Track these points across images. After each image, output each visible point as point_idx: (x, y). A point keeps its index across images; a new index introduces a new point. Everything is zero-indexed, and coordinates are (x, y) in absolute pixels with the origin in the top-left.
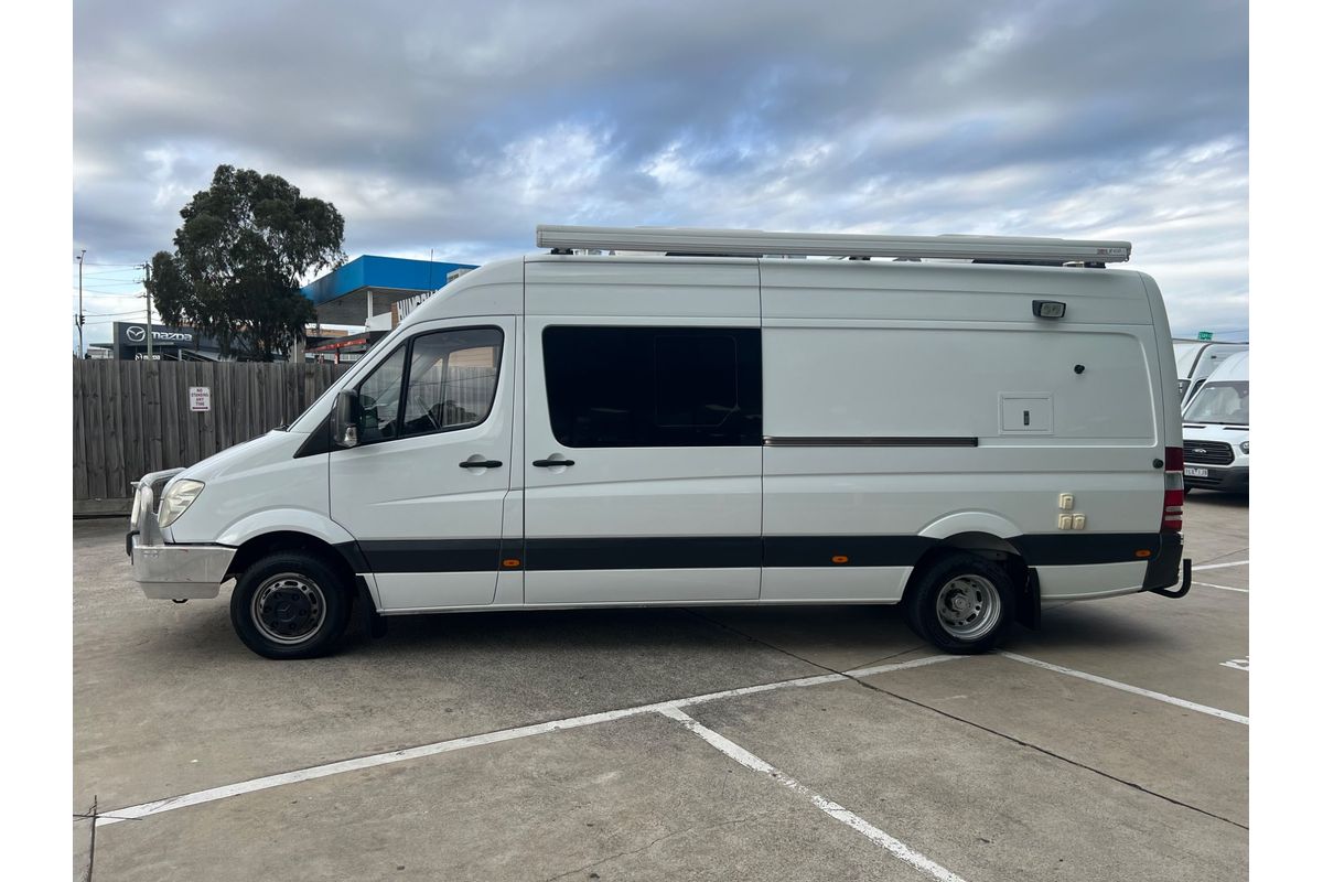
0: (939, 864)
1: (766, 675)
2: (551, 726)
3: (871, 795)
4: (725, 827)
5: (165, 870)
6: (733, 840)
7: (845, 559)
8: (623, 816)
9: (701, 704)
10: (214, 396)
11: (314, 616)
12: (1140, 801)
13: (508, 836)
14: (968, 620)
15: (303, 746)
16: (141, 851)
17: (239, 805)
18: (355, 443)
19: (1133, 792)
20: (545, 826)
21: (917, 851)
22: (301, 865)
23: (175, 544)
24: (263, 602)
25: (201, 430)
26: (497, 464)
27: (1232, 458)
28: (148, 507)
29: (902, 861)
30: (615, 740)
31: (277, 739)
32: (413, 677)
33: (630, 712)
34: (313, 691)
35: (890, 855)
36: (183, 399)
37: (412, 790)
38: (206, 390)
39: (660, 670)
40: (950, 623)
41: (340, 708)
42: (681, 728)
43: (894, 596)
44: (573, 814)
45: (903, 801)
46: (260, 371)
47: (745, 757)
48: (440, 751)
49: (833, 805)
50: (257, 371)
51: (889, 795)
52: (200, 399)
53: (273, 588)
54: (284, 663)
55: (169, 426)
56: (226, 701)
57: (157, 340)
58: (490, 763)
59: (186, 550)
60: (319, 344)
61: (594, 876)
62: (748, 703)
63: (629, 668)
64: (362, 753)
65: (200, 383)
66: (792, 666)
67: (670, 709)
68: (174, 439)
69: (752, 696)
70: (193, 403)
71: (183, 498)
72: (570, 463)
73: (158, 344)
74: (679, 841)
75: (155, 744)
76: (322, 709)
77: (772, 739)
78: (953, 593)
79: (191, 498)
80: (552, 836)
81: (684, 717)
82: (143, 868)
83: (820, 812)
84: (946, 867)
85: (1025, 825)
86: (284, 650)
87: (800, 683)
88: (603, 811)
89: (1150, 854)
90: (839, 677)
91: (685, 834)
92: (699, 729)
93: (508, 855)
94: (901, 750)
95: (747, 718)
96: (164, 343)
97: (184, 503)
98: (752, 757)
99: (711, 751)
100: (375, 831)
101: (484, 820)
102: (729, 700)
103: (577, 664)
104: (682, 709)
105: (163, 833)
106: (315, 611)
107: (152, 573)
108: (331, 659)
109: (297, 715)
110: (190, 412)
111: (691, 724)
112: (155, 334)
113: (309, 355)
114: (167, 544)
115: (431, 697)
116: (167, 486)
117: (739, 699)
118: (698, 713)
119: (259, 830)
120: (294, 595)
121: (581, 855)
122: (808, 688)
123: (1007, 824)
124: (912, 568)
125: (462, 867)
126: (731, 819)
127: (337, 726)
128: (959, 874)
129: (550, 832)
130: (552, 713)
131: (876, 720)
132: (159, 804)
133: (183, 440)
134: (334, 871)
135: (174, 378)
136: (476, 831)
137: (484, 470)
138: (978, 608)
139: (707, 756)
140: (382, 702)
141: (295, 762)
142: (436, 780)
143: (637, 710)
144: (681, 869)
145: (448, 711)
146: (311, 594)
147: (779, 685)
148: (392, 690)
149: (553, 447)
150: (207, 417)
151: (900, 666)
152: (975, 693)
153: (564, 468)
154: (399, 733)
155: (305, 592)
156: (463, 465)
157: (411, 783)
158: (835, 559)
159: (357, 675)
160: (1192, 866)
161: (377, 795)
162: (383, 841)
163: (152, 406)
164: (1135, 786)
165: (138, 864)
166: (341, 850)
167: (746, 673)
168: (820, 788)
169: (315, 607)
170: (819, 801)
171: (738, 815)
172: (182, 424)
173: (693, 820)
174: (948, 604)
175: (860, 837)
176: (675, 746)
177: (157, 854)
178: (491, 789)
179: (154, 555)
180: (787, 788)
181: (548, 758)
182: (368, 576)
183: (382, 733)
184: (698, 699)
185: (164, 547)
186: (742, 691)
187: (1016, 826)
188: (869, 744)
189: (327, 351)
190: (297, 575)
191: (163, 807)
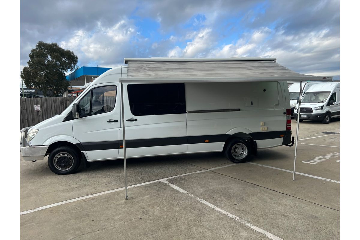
0: (224, 210)
1: (188, 171)
2: (133, 186)
3: (211, 197)
4: (174, 206)
5: (33, 225)
6: (175, 209)
7: (208, 141)
8: (149, 205)
9: (171, 179)
10: (41, 107)
11: (71, 163)
12: (274, 194)
13: (120, 212)
14: (240, 155)
15: (68, 195)
16: (26, 221)
17: (51, 210)
18: (78, 117)
19: (274, 192)
20: (129, 209)
21: (219, 208)
22: (67, 221)
23: (31, 146)
24: (56, 160)
25: (38, 117)
26: (117, 121)
27: (312, 112)
28: (24, 137)
29: (216, 210)
30: (149, 188)
31: (62, 194)
32: (97, 177)
33: (153, 182)
34: (71, 182)
35: (213, 209)
36: (33, 108)
37: (96, 203)
38: (39, 105)
39: (162, 171)
40: (235, 156)
41: (78, 185)
42: (166, 184)
43: (221, 149)
44: (137, 206)
45: (218, 197)
46: (54, 100)
47: (181, 190)
48: (104, 194)
49: (201, 199)
50: (53, 100)
51: (215, 196)
52: (37, 108)
53: (59, 156)
54: (63, 175)
55: (29, 116)
56: (48, 186)
57: (25, 92)
58: (117, 196)
59: (35, 148)
60: (72, 92)
61: (141, 219)
62: (183, 178)
63: (154, 172)
64: (83, 196)
65: (37, 104)
66: (196, 168)
67: (163, 180)
68: (31, 119)
69: (184, 176)
70: (36, 109)
71: (33, 134)
72: (136, 120)
73: (26, 93)
74: (162, 210)
75: (29, 197)
76: (73, 186)
77: (188, 185)
78: (236, 148)
79: (35, 134)
80: (131, 211)
81: (167, 182)
82: (27, 225)
83: (198, 201)
84: (226, 211)
85: (247, 201)
86: (63, 172)
87: (197, 172)
88: (144, 204)
89: (274, 205)
90: (207, 170)
91: (164, 208)
92: (170, 185)
93: (120, 216)
94: (220, 186)
95: (183, 181)
96: (27, 93)
97: (33, 135)
98: (183, 190)
99: (173, 189)
100: (87, 213)
101: (114, 209)
102: (178, 177)
103: (140, 171)
104: (166, 180)
105: (32, 217)
106: (71, 162)
107: (26, 154)
108: (76, 174)
109: (66, 188)
110: (35, 112)
111: (169, 183)
112: (24, 91)
113: (69, 95)
114: (29, 146)
115: (102, 182)
116: (29, 131)
117: (181, 177)
118: (171, 181)
119: (57, 215)
120: (65, 158)
121: (138, 215)
122: (199, 173)
123: (242, 201)
124: (225, 142)
125: (108, 219)
126: (176, 204)
127: (77, 190)
128: (229, 212)
129: (131, 210)
130: (133, 183)
131: (215, 180)
132: (31, 210)
133: (33, 119)
134: (76, 222)
135: (30, 103)
136: (112, 211)
137: (113, 123)
138: (242, 152)
139: (171, 191)
140: (89, 183)
141: (66, 199)
142: (103, 200)
143: (155, 181)
144: (162, 216)
145: (106, 184)
146: (69, 157)
147: (192, 173)
148: (92, 180)
149: (132, 116)
150: (40, 113)
151: (223, 167)
152: (240, 172)
153: (135, 121)
154: (94, 190)
155: (68, 157)
156: (108, 122)
157: (96, 201)
158: (206, 141)
159: (82, 178)
160: (284, 207)
161: (87, 205)
162: (88, 215)
163: (24, 111)
164: (274, 190)
165: (26, 224)
166: (78, 218)
167: (184, 171)
168: (198, 196)
169: (71, 161)
170: (198, 199)
171: (178, 203)
172: (33, 115)
173: (166, 205)
174: (235, 151)
175: (207, 206)
176: (164, 189)
177: (30, 222)
178: (117, 202)
179: (26, 149)
180: (191, 197)
181: (132, 194)
182: (84, 152)
183: (89, 190)
184: (171, 178)
185: (29, 147)
186: (182, 175)
187: (244, 201)
188: (212, 185)
189: (74, 94)
190: (65, 152)
191: (32, 211)
